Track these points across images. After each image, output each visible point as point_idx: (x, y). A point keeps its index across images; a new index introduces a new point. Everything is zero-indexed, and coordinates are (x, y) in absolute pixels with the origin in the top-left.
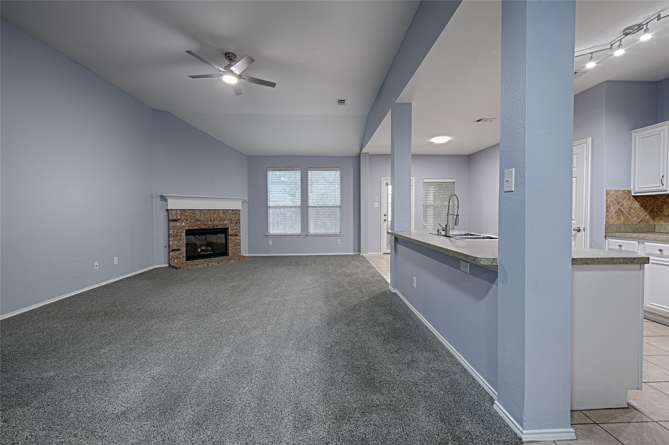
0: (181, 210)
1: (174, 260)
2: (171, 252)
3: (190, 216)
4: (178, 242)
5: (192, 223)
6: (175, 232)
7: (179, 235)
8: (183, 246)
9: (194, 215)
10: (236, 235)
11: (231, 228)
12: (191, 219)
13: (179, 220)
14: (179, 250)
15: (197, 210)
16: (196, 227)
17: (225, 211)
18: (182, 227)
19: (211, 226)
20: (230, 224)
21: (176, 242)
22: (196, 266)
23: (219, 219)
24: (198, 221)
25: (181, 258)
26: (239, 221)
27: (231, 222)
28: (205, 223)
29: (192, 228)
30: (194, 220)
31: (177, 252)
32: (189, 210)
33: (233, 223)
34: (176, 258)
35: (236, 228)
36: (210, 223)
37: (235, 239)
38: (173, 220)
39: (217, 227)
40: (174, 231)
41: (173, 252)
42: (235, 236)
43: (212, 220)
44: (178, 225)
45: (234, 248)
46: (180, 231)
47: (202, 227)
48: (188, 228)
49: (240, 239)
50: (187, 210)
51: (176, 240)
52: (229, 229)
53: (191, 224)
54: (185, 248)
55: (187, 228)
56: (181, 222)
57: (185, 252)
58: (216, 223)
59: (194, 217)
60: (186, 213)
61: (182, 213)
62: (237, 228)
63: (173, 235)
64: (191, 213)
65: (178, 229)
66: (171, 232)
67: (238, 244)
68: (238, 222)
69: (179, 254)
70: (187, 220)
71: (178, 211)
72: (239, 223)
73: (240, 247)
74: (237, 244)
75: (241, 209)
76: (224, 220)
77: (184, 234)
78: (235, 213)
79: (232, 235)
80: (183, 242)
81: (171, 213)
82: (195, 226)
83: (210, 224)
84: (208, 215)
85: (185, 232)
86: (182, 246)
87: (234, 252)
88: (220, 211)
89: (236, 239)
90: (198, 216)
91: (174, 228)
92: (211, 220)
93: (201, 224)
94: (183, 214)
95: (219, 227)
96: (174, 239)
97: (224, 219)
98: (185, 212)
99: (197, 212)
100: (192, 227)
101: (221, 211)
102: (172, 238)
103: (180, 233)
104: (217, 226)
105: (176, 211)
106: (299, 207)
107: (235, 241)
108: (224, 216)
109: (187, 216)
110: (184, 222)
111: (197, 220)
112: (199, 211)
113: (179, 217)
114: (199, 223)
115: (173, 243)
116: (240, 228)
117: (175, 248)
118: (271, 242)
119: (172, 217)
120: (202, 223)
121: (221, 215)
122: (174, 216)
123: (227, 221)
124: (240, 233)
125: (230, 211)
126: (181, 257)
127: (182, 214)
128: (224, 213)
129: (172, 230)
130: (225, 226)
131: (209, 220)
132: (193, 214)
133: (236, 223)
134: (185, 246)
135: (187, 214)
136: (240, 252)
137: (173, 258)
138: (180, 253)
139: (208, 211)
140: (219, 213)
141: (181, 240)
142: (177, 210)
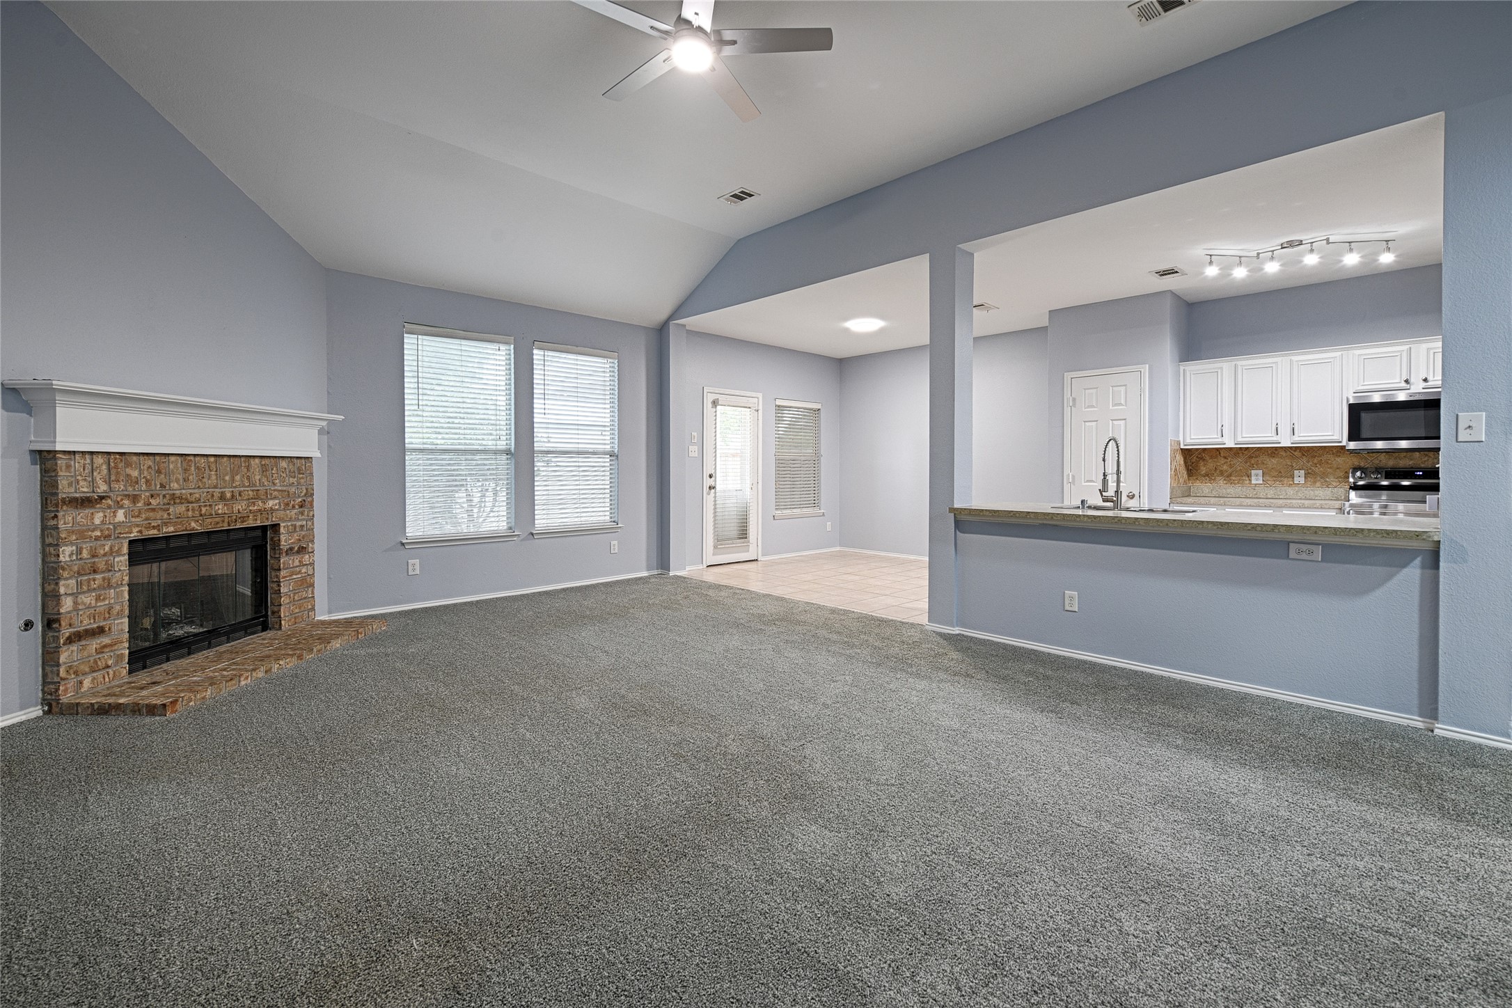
0: (109, 453)
1: (81, 683)
2: (65, 648)
3: (147, 481)
4: (98, 599)
5: (153, 510)
6: (85, 554)
7: (102, 566)
8: (120, 615)
9: (163, 476)
10: (302, 550)
11: (288, 527)
12: (152, 496)
13: (102, 498)
14: (101, 631)
15: (172, 459)
16: (171, 529)
17: (267, 461)
18: (115, 528)
19: (223, 521)
20: (284, 509)
21: (88, 599)
22: (230, 683)
23: (250, 493)
24: (178, 501)
25: (108, 667)
26: (309, 499)
27: (287, 504)
28: (204, 510)
29: (155, 532)
30: (164, 496)
31: (94, 644)
32: (142, 458)
33: (294, 507)
34: (87, 670)
35: (300, 523)
36: (220, 508)
37: (298, 564)
38: (76, 499)
39: (244, 525)
40: (79, 551)
41: (74, 647)
42: (298, 552)
43: (228, 495)
44: (97, 521)
45: (296, 598)
46: (107, 548)
47: (193, 524)
48: (140, 532)
49: (312, 564)
50: (135, 458)
51: (89, 590)
52: (282, 530)
53: (151, 514)
54: (126, 620)
55: (134, 535)
56: (109, 507)
57: (127, 635)
58: (239, 506)
59: (162, 486)
60: (128, 471)
61: (116, 467)
62: (305, 523)
63: (76, 568)
64: (149, 467)
65: (97, 538)
66: (67, 554)
67: (307, 583)
68: (306, 504)
69: (100, 651)
70: (135, 499)
71: (99, 460)
72: (311, 503)
73: (313, 593)
74: (303, 580)
75: (315, 453)
76: (267, 496)
77: (122, 560)
78: (299, 469)
79: (290, 551)
80: (119, 595)
81: (68, 467)
82: (166, 524)
83: (220, 511)
84: (214, 477)
85: (125, 550)
86: (114, 612)
87: (297, 611)
88: (252, 461)
89: (302, 564)
90: (177, 481)
91: (82, 535)
92: (222, 497)
93: (190, 513)
94: (118, 473)
95: (251, 523)
96: (80, 584)
97: (266, 493)
98: (128, 465)
99: (171, 466)
100: (154, 527)
101: (257, 461)
102: (72, 582)
103: (105, 555)
104: (243, 519)
105: (88, 461)
106: (508, 452)
107: (300, 572)
108: (264, 480)
109: (137, 483)
110: (122, 507)
111: (173, 497)
112: (179, 459)
113: (103, 488)
114: (181, 509)
115: (75, 603)
116: (313, 524)
117: (87, 624)
118: (415, 565)
119: (70, 485)
120: (193, 510)
121: (258, 477)
122: (82, 483)
123: (275, 498)
124: (312, 541)
125: (284, 464)
126: (110, 663)
127: (113, 471)
128: (264, 469)
129: (72, 544)
130: (267, 519)
131: (217, 495)
132: (159, 472)
133: (301, 507)
134: (127, 612)
135: (135, 473)
136: (313, 609)
137: (76, 673)
138: (105, 646)
139: (212, 459)
140: (248, 468)
141: (110, 586)
142: (92, 453)
